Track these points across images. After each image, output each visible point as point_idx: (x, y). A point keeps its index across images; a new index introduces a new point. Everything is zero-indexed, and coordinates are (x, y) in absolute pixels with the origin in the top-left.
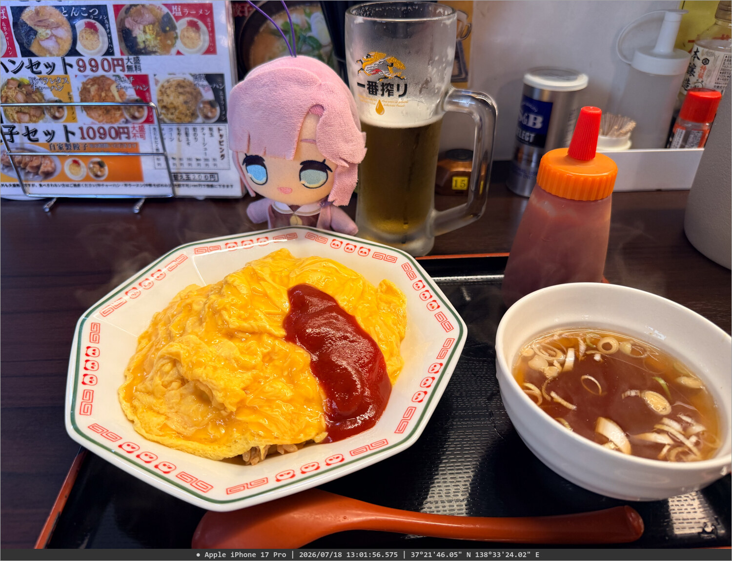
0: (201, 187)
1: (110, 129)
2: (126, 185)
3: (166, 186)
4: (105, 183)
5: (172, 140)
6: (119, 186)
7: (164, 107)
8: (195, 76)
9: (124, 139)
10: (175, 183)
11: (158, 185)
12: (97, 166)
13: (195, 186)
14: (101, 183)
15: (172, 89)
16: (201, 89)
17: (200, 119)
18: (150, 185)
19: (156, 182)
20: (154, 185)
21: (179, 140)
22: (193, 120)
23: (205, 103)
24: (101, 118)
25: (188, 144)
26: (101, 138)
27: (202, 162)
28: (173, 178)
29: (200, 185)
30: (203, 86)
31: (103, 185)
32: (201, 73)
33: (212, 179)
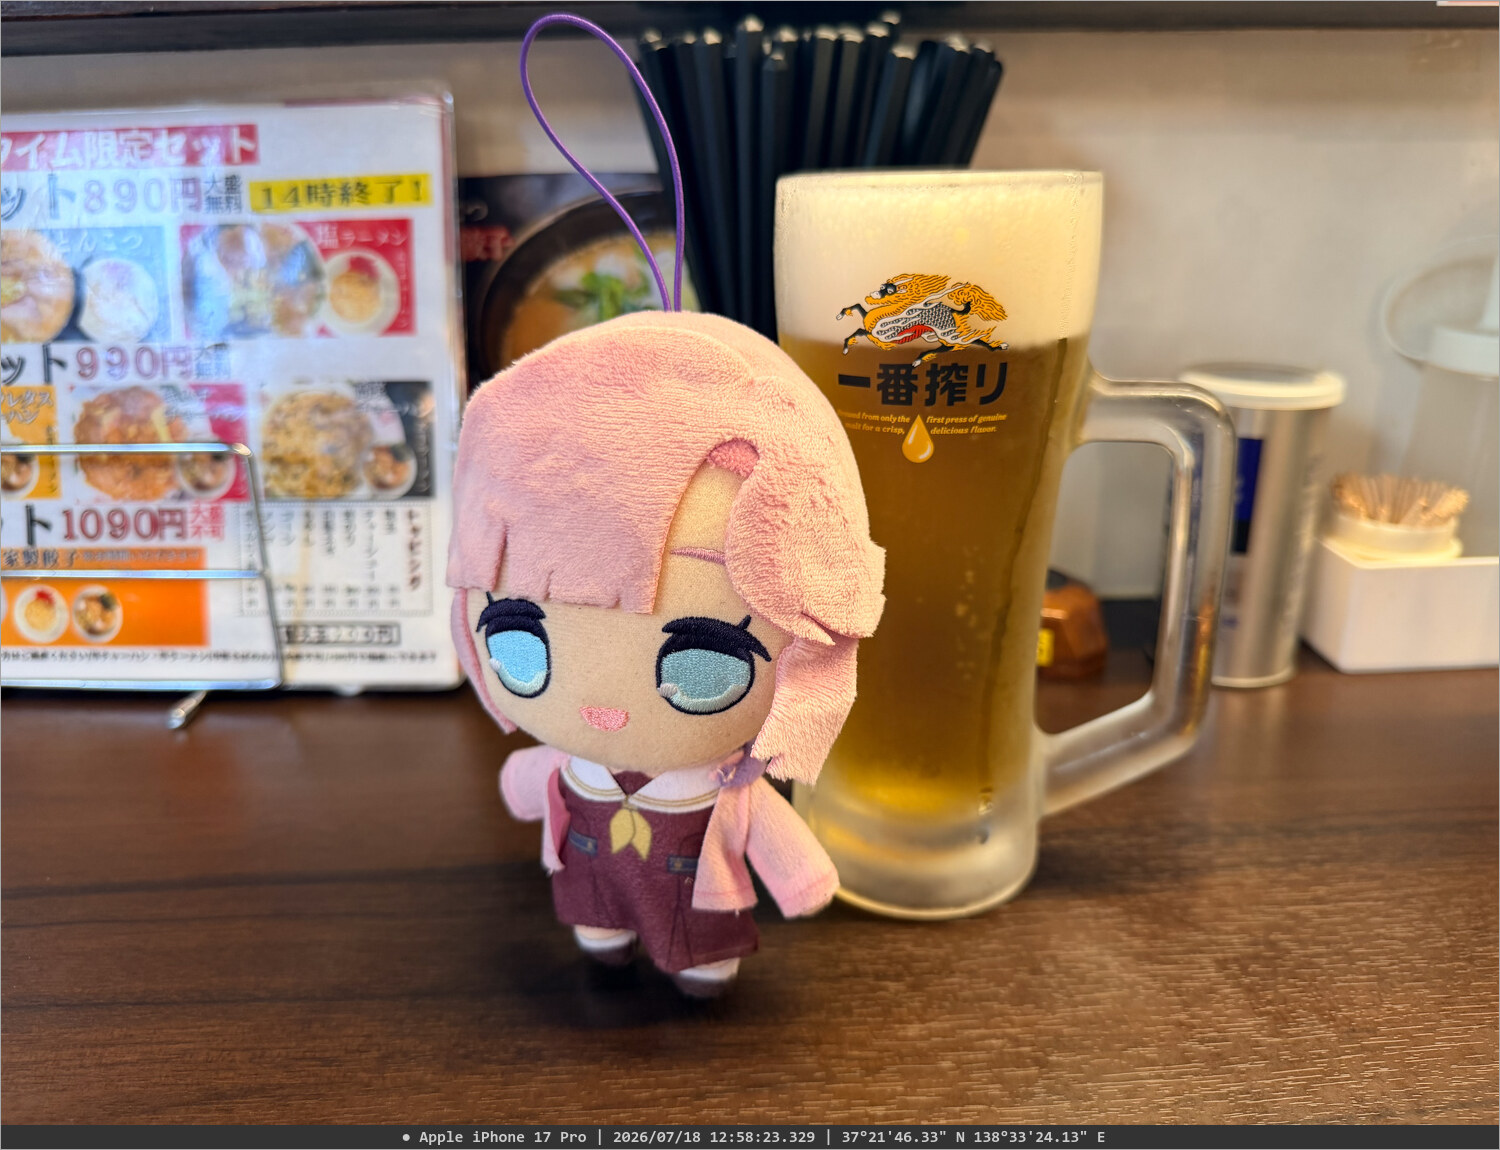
0: (352, 661)
1: (140, 513)
2: (163, 655)
3: (264, 657)
4: (112, 650)
5: (288, 540)
6: (145, 657)
7: (277, 460)
8: (361, 387)
9: (169, 539)
10: (288, 650)
11: (245, 657)
12: (96, 607)
13: (340, 657)
14: (101, 650)
15: (301, 415)
16: (372, 418)
17: (364, 490)
18: (225, 656)
19: (241, 649)
20: (236, 656)
21: (307, 541)
22: (348, 493)
23: (379, 450)
24: (120, 488)
25: (330, 550)
26: (114, 535)
27: (362, 598)
28: (285, 638)
29: (351, 656)
30: (378, 410)
31: (105, 655)
32: (375, 380)
33: (385, 639)
